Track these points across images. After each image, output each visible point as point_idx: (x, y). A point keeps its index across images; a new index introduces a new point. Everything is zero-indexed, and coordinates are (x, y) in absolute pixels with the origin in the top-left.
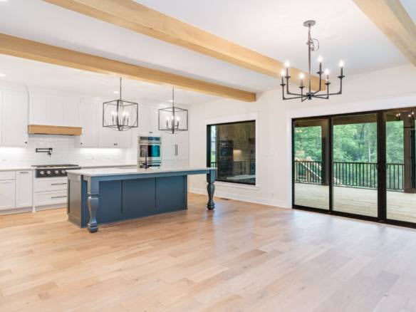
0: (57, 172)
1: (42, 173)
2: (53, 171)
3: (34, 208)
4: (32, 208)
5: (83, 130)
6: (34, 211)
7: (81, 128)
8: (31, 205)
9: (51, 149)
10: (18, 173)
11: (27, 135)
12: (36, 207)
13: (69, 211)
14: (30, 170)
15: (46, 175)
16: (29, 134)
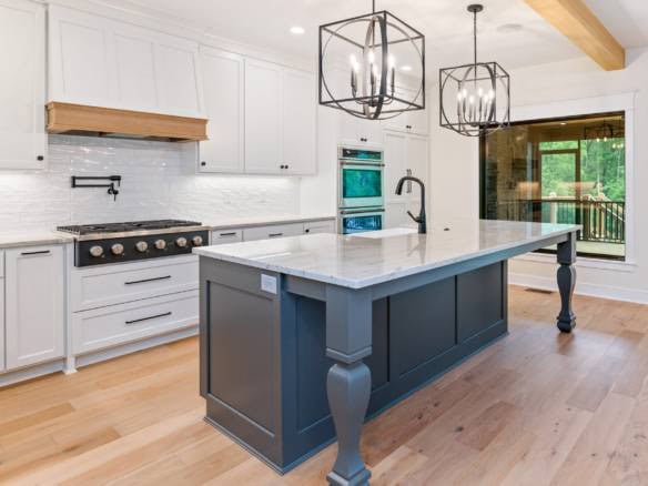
0: (142, 246)
1: (96, 251)
2: (129, 243)
3: (71, 362)
4: (64, 360)
5: (208, 126)
6: (71, 370)
7: (204, 122)
8: (60, 354)
9: (118, 178)
10: (13, 255)
11: (44, 137)
12: (78, 357)
13: (207, 387)
14: (56, 243)
15: (109, 257)
16: (50, 132)
